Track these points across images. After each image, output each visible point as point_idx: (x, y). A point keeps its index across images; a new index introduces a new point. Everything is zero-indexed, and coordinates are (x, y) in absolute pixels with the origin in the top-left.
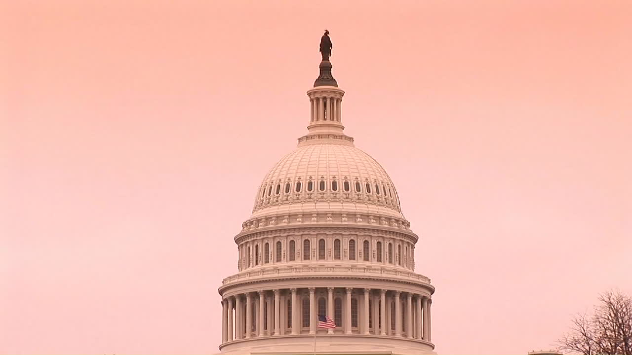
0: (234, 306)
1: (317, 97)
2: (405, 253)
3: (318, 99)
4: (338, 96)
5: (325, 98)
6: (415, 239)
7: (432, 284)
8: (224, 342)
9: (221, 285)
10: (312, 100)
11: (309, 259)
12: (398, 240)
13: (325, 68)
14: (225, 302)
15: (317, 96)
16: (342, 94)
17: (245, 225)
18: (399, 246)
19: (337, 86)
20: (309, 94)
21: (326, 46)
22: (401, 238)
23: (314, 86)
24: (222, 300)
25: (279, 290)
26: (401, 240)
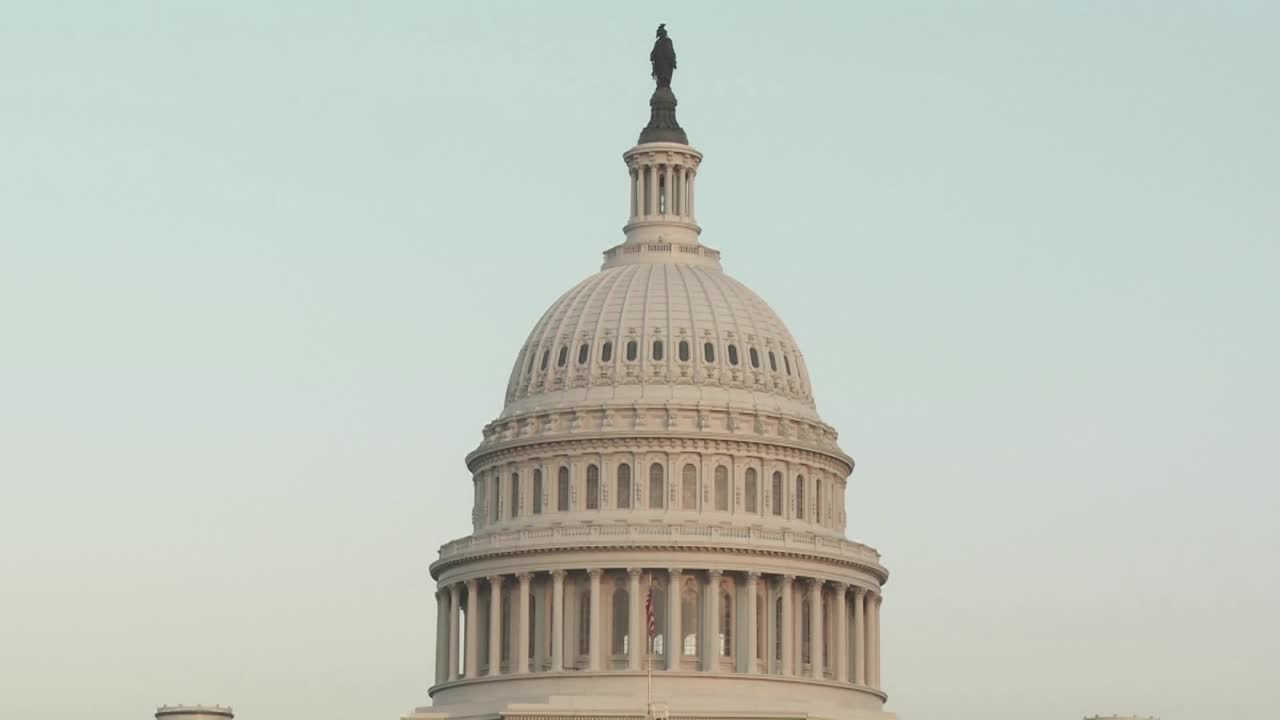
0: (463, 603)
1: (647, 165)
2: (829, 497)
3: (647, 170)
4: (690, 163)
5: (662, 167)
6: (848, 466)
7: (884, 563)
8: (441, 682)
9: (437, 557)
10: (634, 173)
11: (628, 506)
12: (816, 469)
13: (663, 106)
14: (443, 595)
15: (645, 161)
16: (697, 158)
17: (489, 430)
18: (818, 482)
19: (686, 143)
20: (629, 158)
21: (663, 59)
22: (822, 466)
23: (641, 141)
24: (436, 590)
25: (564, 570)
26: (821, 469)
